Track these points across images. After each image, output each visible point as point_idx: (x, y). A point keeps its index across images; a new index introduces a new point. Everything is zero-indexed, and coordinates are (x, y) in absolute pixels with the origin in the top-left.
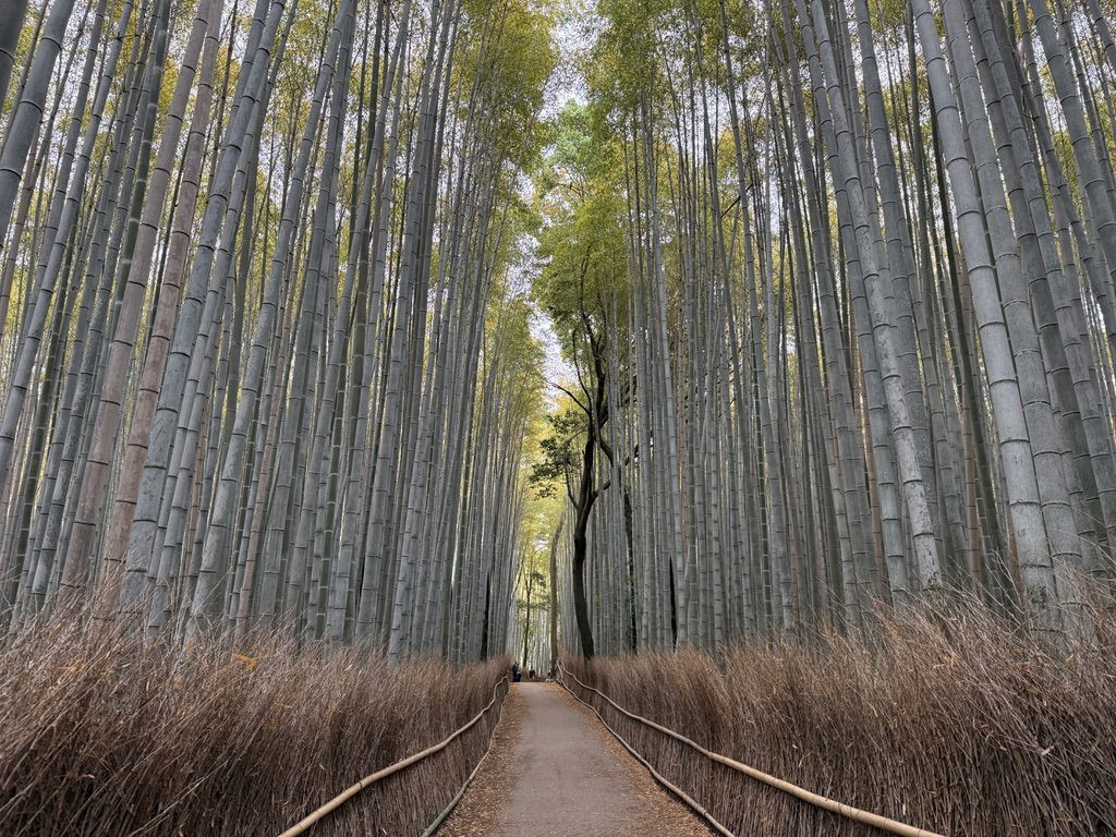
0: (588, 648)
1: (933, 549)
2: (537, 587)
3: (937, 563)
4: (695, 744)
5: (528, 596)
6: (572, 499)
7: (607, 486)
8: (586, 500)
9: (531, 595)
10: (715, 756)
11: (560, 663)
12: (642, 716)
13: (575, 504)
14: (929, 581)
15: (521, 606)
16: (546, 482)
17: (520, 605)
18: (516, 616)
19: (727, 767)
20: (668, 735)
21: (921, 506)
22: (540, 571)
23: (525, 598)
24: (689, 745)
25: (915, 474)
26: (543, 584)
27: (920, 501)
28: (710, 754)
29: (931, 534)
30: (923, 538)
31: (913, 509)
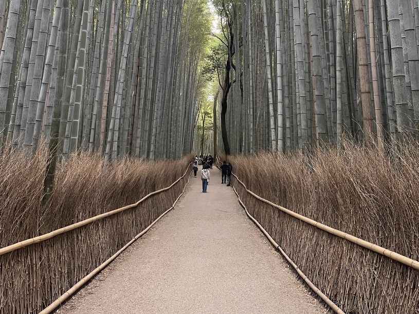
0: (227, 151)
2: (207, 119)
5: (203, 123)
7: (235, 81)
8: (227, 86)
15: (200, 129)
18: (197, 133)
22: (209, 111)
26: (211, 117)
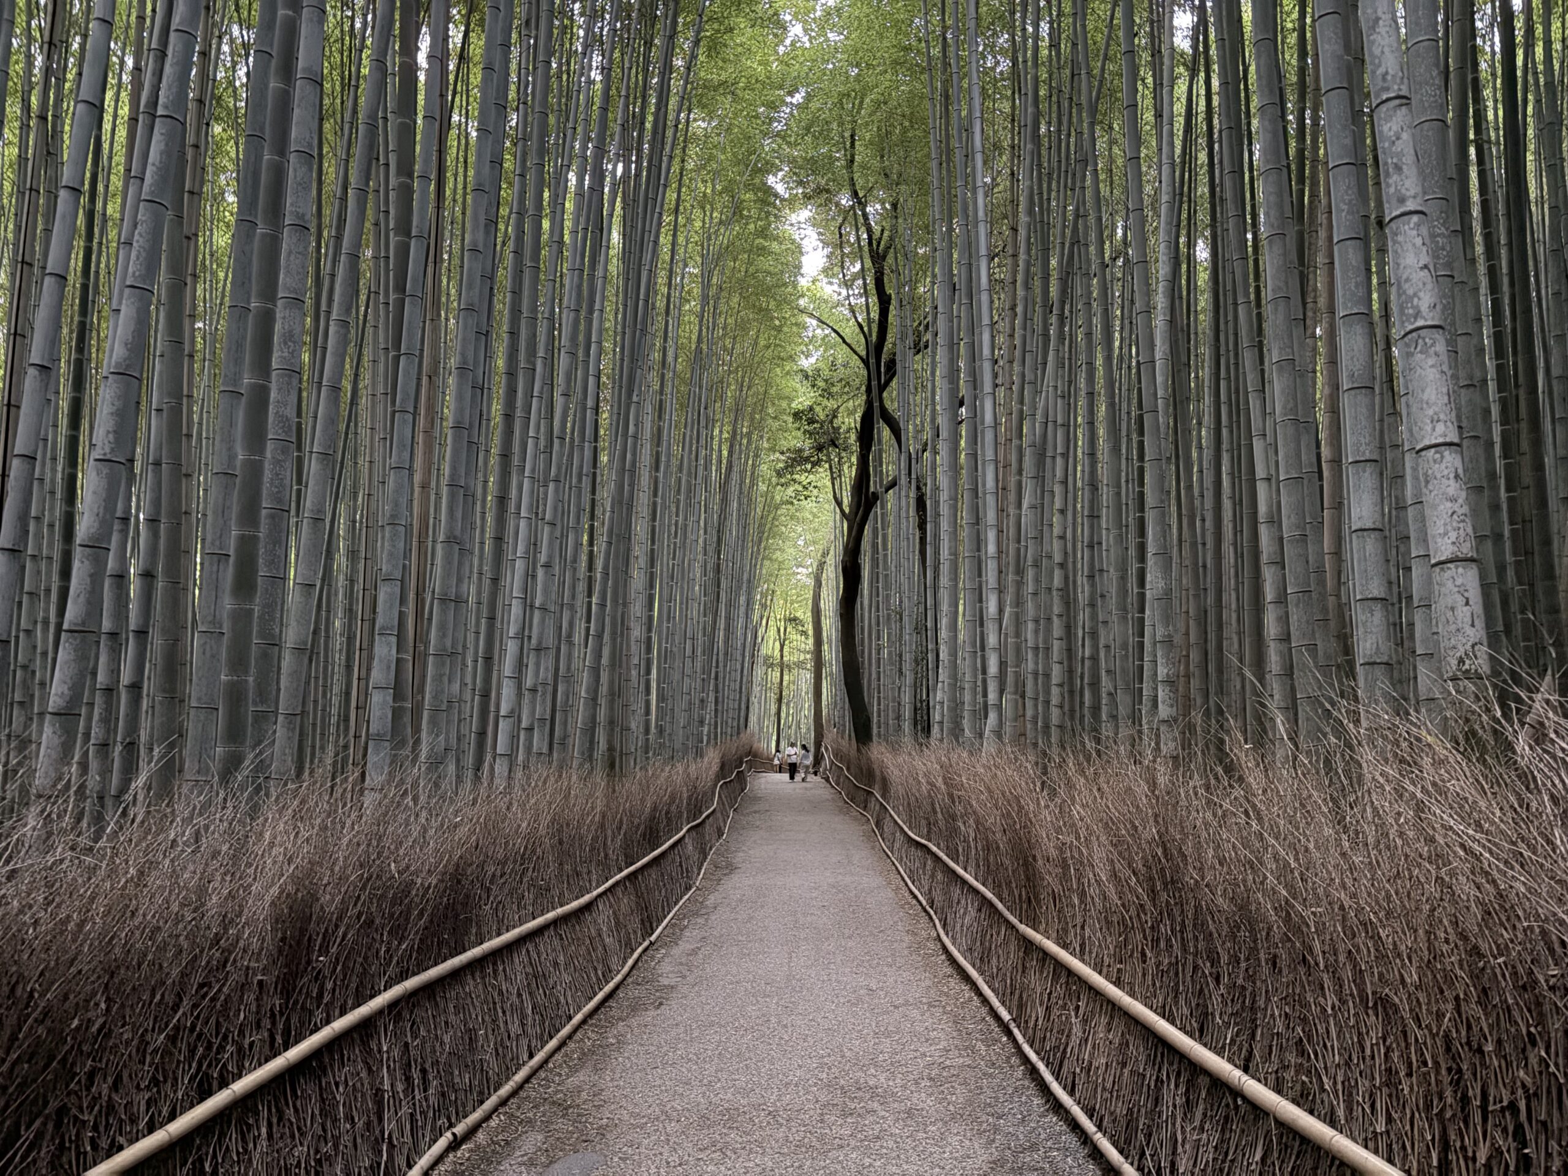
0: (862, 730)
1: (1474, 593)
2: (794, 636)
3: (1480, 624)
4: (1000, 906)
5: (782, 650)
6: (839, 503)
7: (893, 484)
8: (860, 507)
9: (786, 649)
10: (1030, 932)
11: (827, 749)
12: (929, 840)
13: (842, 511)
14: (1461, 661)
15: (772, 665)
16: (803, 478)
17: (769, 664)
18: (764, 677)
19: (1045, 955)
20: (964, 882)
21: (1453, 500)
22: (799, 614)
23: (777, 653)
24: (991, 905)
25: (1444, 431)
26: (804, 633)
27: (1452, 487)
28: (1022, 928)
29: (1472, 560)
30: (1452, 570)
31: (1435, 507)
